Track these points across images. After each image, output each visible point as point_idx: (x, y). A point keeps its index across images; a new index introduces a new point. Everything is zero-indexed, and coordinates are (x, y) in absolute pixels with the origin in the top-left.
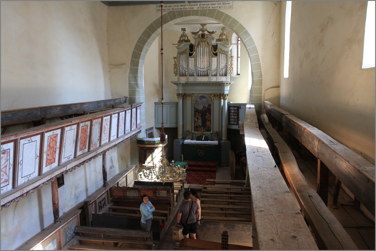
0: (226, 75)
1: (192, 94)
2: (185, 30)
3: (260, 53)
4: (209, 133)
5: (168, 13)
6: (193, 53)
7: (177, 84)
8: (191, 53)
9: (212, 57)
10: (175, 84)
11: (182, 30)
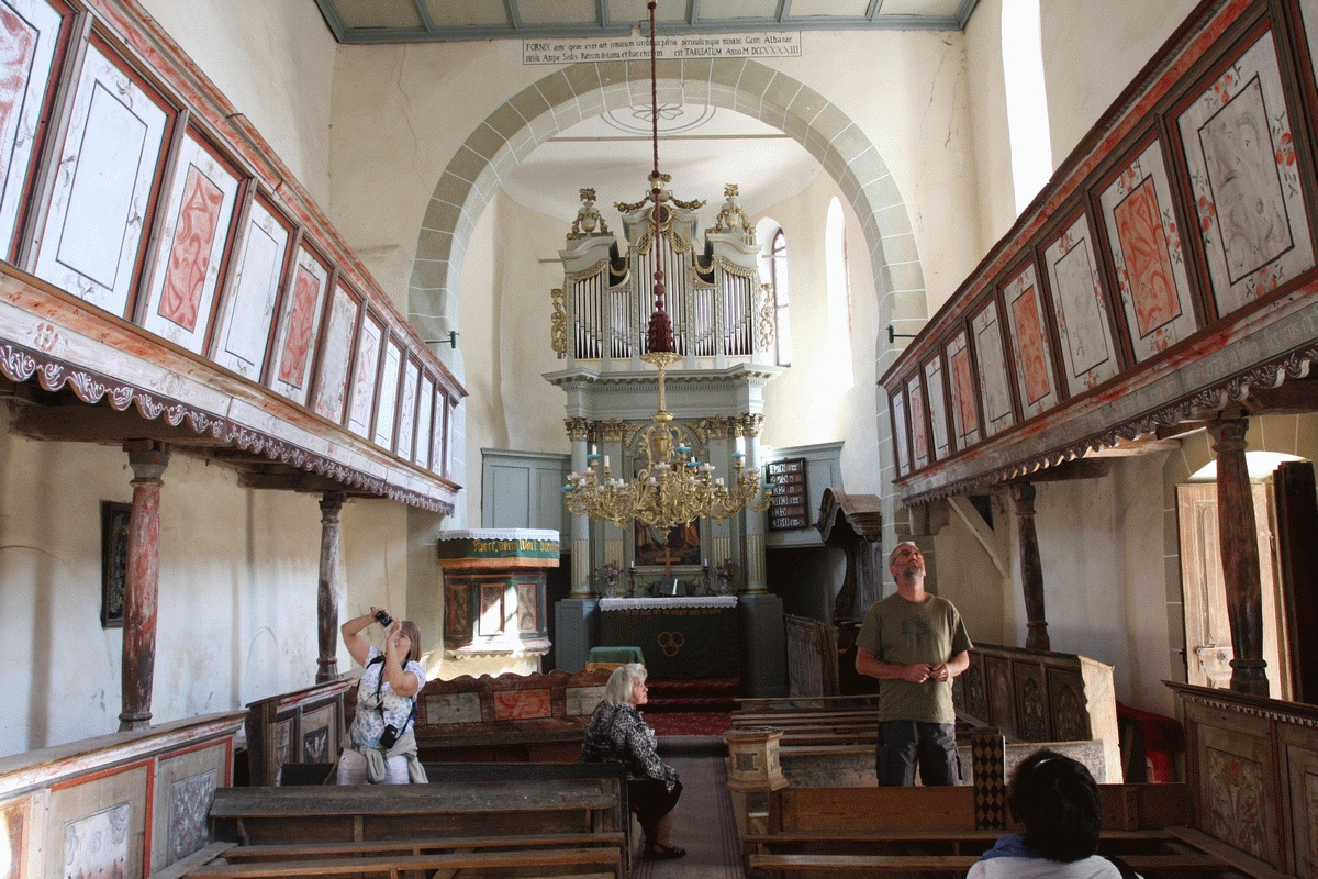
0: (748, 350)
1: (624, 421)
2: (594, 198)
3: (908, 200)
4: (696, 569)
5: (568, 70)
6: (623, 278)
7: (569, 379)
8: (614, 273)
9: (697, 288)
10: (559, 382)
11: (582, 197)
